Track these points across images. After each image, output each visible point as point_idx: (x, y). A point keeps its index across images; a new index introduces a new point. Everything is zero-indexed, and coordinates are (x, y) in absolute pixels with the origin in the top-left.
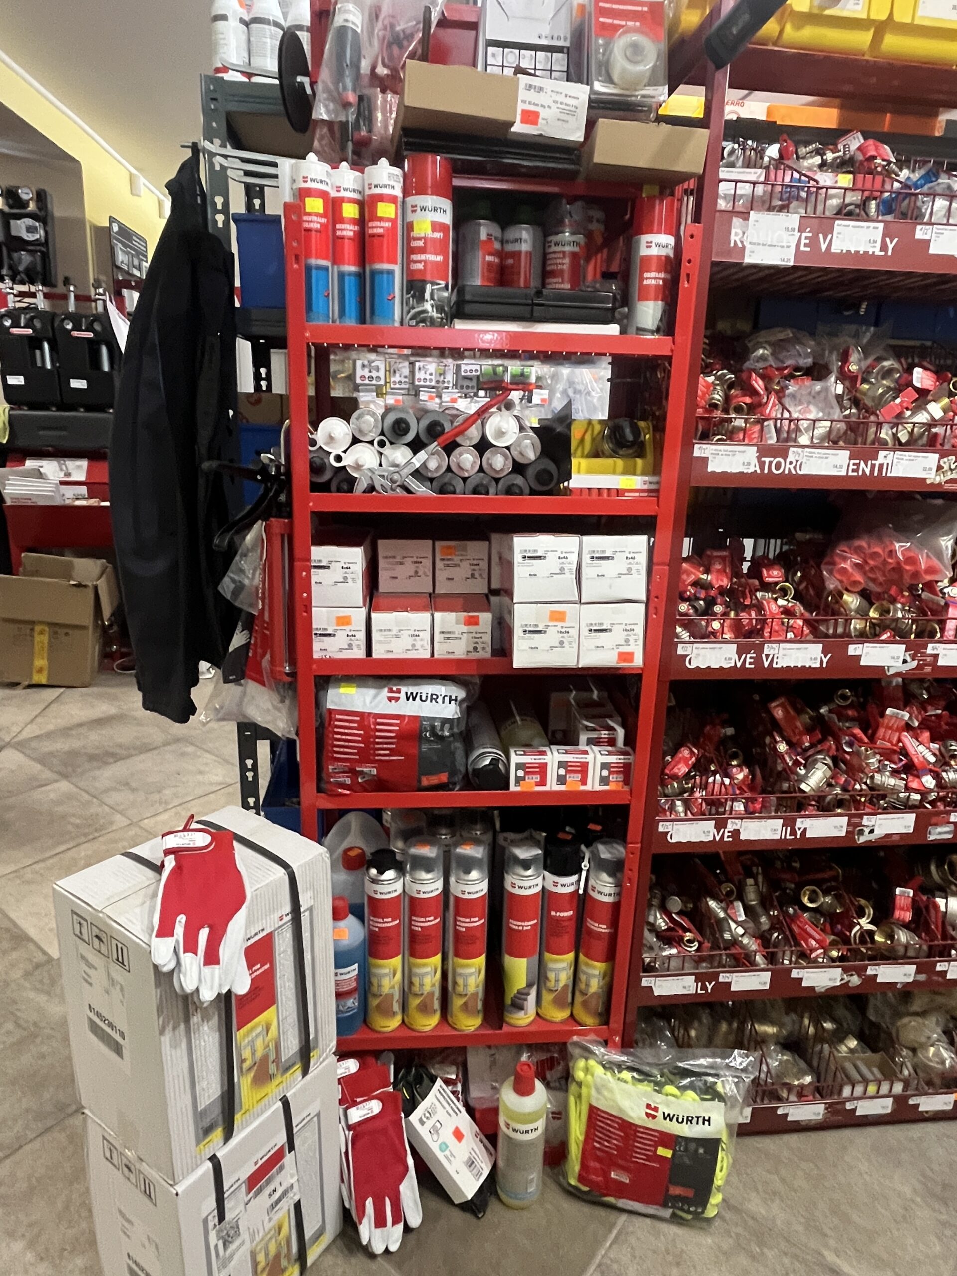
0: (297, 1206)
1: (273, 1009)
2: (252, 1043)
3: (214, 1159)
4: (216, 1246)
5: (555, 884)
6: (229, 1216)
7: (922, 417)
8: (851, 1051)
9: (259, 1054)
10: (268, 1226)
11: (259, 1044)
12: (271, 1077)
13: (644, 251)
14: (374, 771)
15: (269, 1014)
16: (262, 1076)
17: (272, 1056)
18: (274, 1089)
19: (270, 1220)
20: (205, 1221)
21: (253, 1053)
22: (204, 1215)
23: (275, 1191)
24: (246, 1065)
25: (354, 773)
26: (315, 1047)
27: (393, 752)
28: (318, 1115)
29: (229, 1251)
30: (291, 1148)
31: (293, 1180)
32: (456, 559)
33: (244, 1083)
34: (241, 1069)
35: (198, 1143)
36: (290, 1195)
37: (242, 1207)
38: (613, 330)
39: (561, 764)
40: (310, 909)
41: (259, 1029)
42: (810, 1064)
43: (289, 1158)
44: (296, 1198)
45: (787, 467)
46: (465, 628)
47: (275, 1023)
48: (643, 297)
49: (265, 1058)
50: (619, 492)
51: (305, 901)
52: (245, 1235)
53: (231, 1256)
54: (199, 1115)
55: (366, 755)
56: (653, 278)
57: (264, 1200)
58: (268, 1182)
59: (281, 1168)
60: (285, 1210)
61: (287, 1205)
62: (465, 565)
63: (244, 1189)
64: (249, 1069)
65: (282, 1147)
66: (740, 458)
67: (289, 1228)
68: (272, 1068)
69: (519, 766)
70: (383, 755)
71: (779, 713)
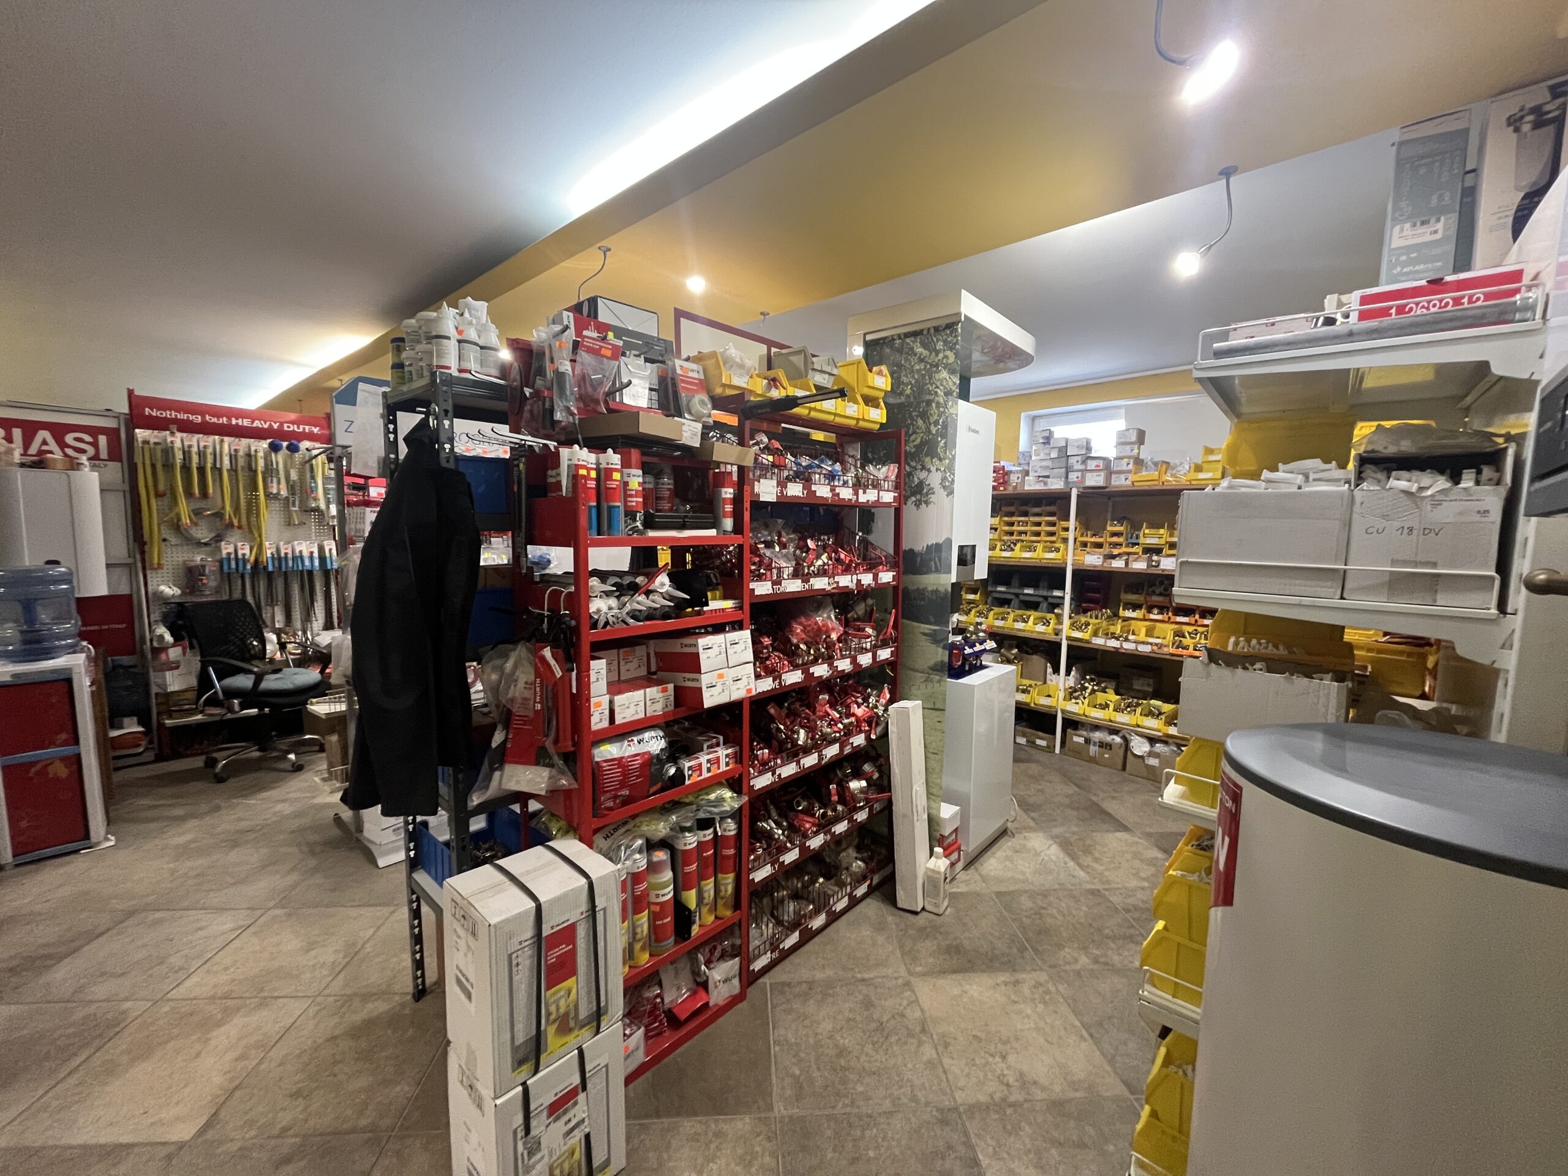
0: (587, 1137)
1: (574, 979)
2: (557, 1002)
3: (524, 1084)
4: (522, 1154)
5: (705, 836)
6: (533, 1133)
7: (820, 562)
8: (821, 884)
9: (562, 1010)
10: (564, 1148)
11: (562, 1003)
12: (571, 1030)
13: (724, 496)
14: (628, 792)
15: (570, 982)
16: (564, 1028)
17: (572, 1015)
18: (572, 1040)
19: (565, 1144)
20: (515, 1132)
21: (558, 1010)
22: (515, 1127)
23: (570, 1120)
24: (552, 1017)
25: (616, 797)
26: (606, 1012)
27: (638, 777)
28: (607, 1066)
29: (532, 1160)
30: (584, 1088)
31: (584, 1115)
32: (631, 658)
33: (550, 1031)
34: (547, 1020)
35: (514, 1071)
36: (582, 1127)
37: (543, 1128)
38: (713, 532)
39: (709, 761)
40: (604, 909)
41: (562, 993)
42: (807, 899)
43: (582, 1097)
44: (587, 1130)
45: (782, 589)
46: (661, 695)
47: (574, 991)
48: (724, 517)
49: (567, 1014)
50: (723, 610)
51: (600, 903)
52: (545, 1151)
53: (533, 1167)
54: (515, 1049)
55: (623, 784)
56: (729, 508)
57: (560, 1127)
58: (565, 1112)
59: (576, 1103)
60: (577, 1139)
61: (578, 1135)
62: (636, 660)
63: (545, 1113)
64: (554, 1021)
65: (576, 1087)
66: (766, 587)
67: (579, 1154)
68: (572, 1024)
69: (690, 768)
70: (633, 780)
71: (772, 711)
